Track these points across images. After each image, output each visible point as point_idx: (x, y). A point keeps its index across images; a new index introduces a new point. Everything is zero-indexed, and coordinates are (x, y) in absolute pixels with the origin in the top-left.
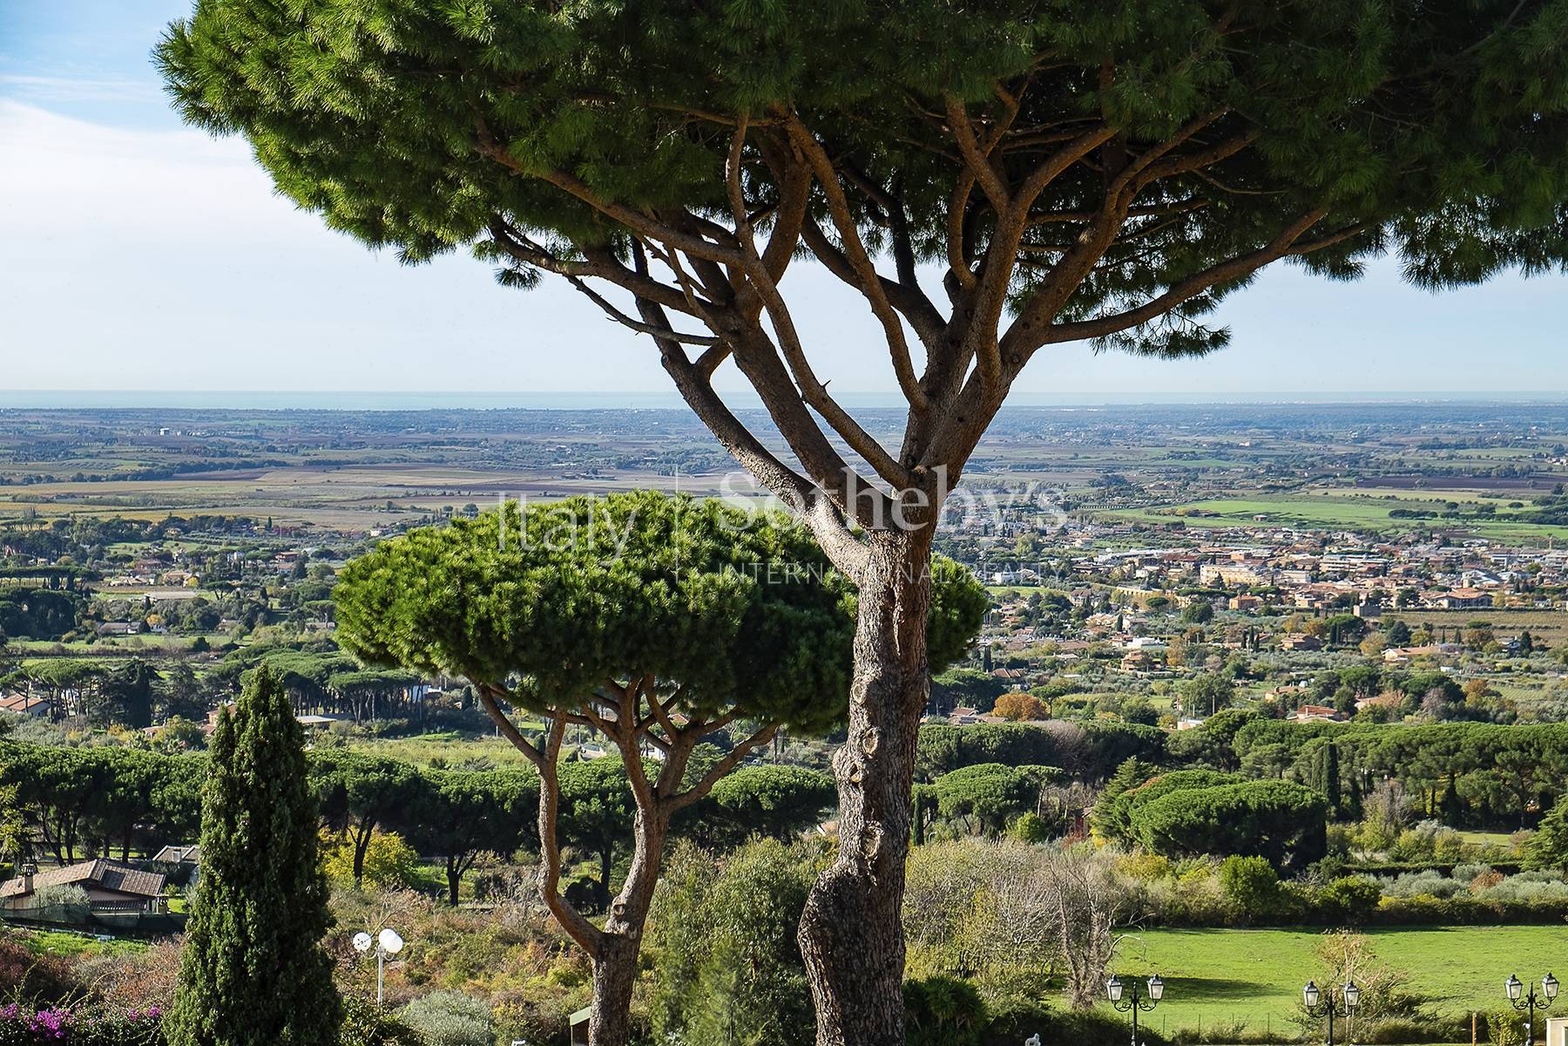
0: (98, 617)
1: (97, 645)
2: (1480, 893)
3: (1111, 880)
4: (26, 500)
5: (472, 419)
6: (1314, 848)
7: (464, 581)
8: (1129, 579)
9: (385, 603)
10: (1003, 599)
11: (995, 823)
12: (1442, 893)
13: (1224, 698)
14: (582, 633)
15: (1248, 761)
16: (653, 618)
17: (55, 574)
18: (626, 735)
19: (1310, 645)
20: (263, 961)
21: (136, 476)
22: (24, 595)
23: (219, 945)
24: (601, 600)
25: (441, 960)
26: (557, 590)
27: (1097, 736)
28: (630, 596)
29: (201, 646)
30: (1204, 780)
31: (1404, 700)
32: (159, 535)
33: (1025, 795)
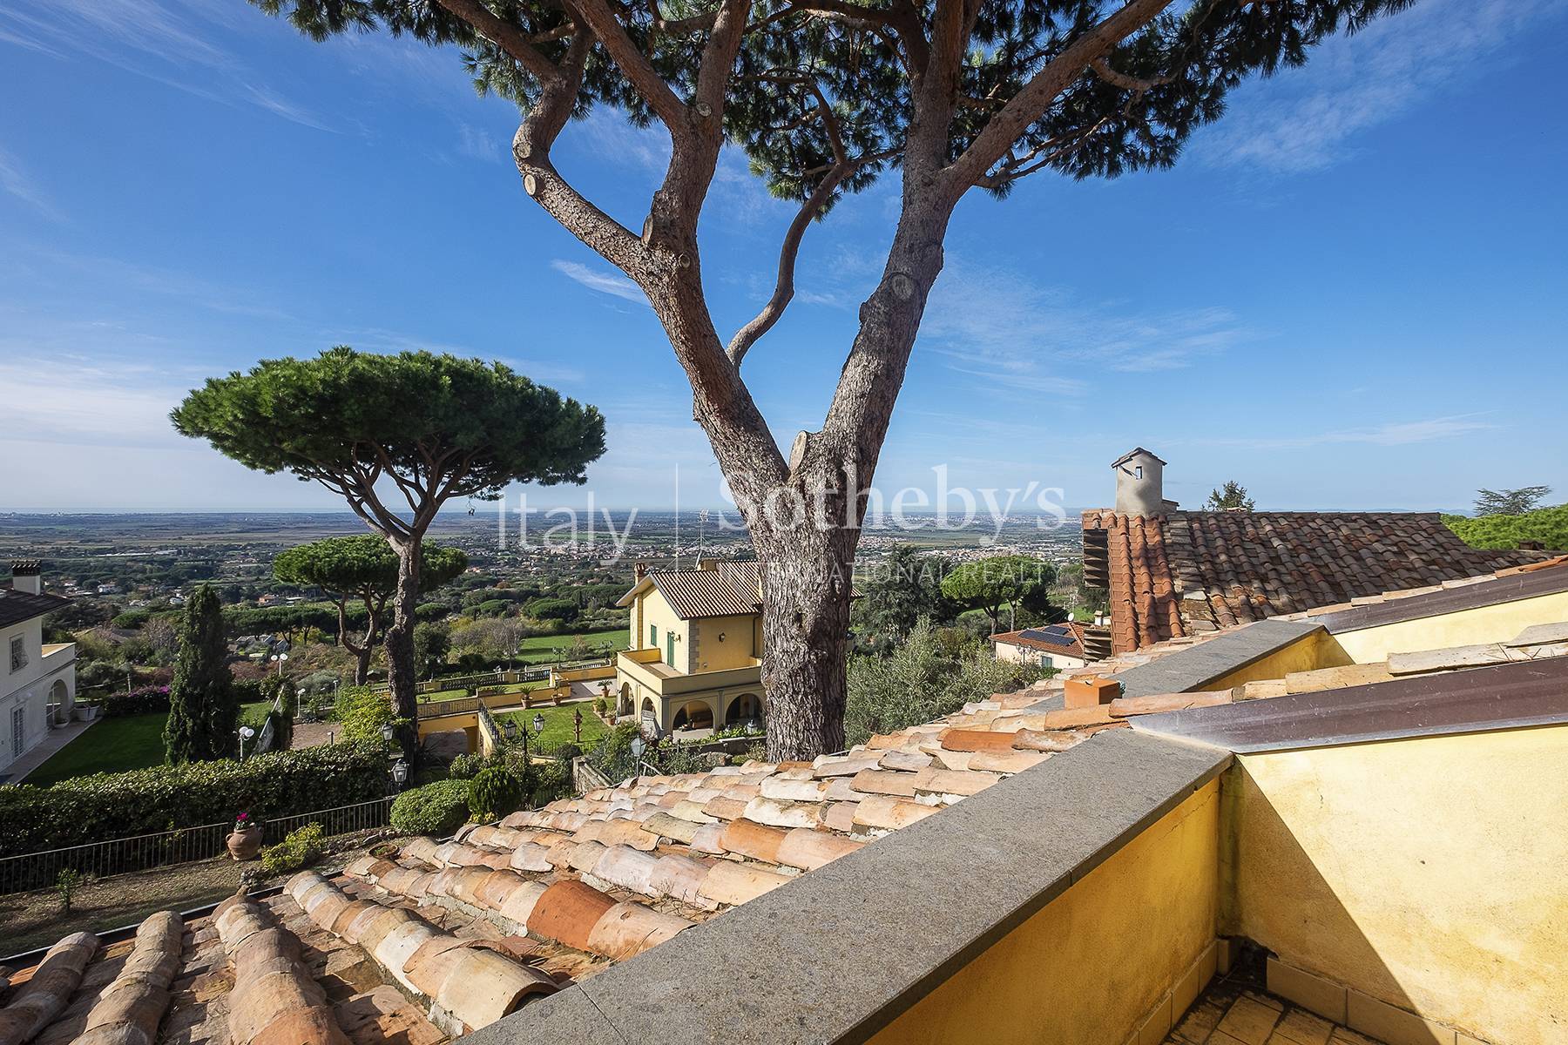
0: (222, 572)
1: (221, 581)
2: (613, 624)
3: (523, 626)
4: (197, 539)
5: (331, 515)
6: (576, 615)
7: (314, 558)
8: (533, 554)
9: (288, 565)
10: (501, 559)
11: (496, 614)
12: (605, 624)
13: (556, 581)
14: (350, 571)
15: (560, 596)
16: (372, 566)
17: (207, 561)
18: (366, 598)
19: (577, 568)
20: (203, 665)
21: (237, 532)
22: (195, 567)
23: (189, 662)
24: (356, 562)
25: (329, 662)
26: (344, 559)
27: (523, 591)
28: (365, 561)
29: (258, 579)
30: (549, 601)
31: (599, 580)
32: (244, 548)
33: (504, 607)
